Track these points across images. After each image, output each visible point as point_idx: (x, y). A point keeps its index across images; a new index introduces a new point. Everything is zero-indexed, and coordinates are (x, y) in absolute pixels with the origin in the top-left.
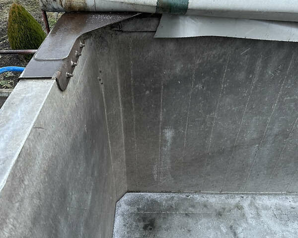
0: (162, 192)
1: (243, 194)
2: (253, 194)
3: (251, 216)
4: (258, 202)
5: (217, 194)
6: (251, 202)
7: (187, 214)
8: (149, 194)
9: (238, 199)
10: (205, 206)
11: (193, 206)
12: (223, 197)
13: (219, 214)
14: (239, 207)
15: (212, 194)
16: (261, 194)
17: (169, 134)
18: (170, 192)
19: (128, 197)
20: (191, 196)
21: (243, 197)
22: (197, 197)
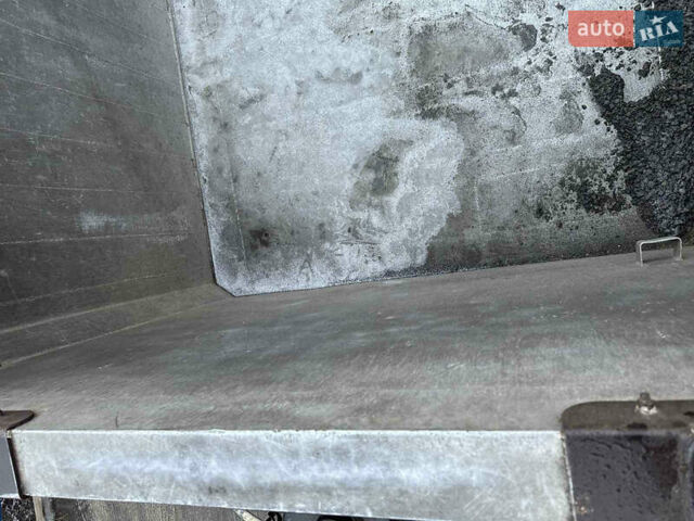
0: (205, 224)
1: (184, 87)
2: (181, 70)
3: (218, 74)
4: (193, 61)
5: (192, 132)
6: (197, 73)
7: (235, 181)
8: (213, 245)
9: (194, 96)
10: (216, 150)
11: (220, 170)
12: (195, 121)
13: (225, 126)
14: (208, 94)
15: (193, 140)
16: (180, 56)
17: (91, 221)
18: (203, 210)
19: (223, 280)
20: (203, 174)
21: (190, 88)
22: (203, 164)
